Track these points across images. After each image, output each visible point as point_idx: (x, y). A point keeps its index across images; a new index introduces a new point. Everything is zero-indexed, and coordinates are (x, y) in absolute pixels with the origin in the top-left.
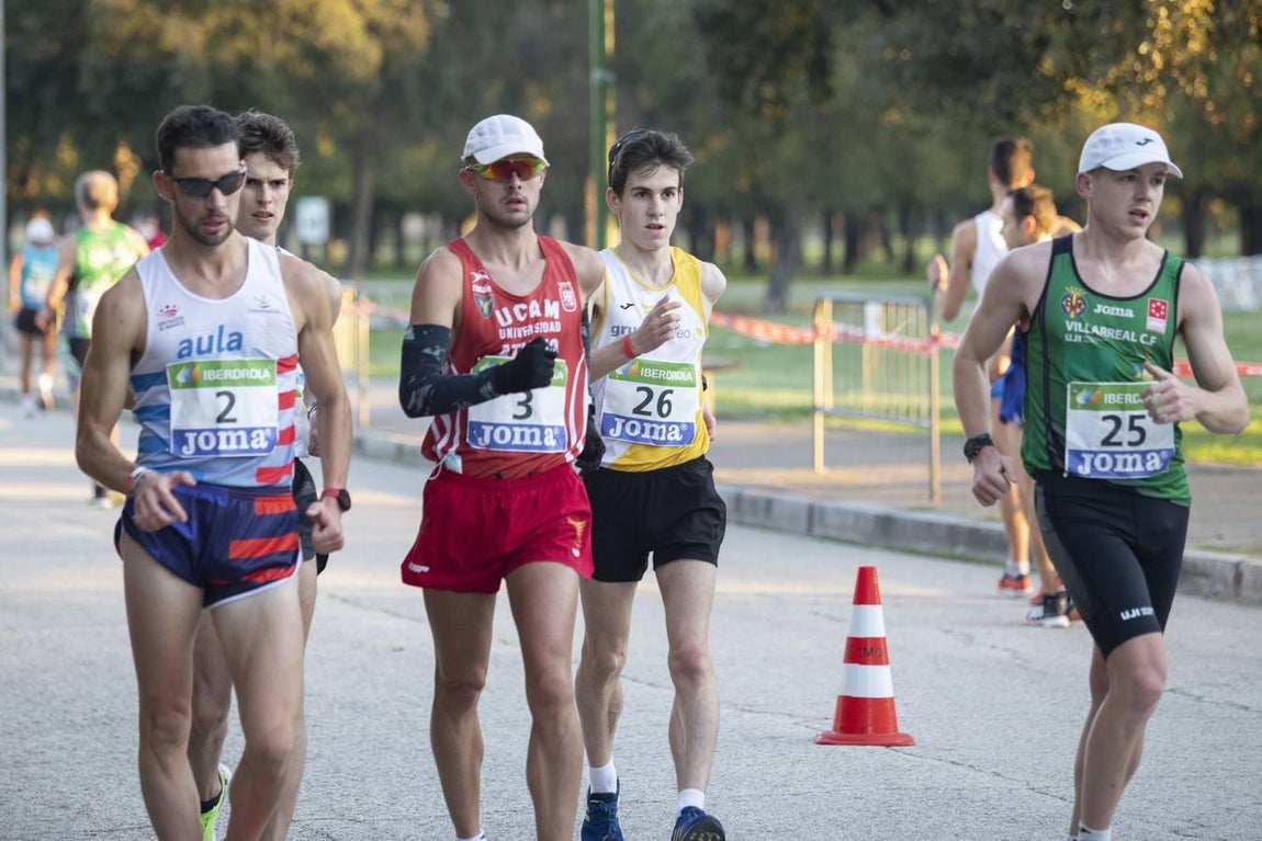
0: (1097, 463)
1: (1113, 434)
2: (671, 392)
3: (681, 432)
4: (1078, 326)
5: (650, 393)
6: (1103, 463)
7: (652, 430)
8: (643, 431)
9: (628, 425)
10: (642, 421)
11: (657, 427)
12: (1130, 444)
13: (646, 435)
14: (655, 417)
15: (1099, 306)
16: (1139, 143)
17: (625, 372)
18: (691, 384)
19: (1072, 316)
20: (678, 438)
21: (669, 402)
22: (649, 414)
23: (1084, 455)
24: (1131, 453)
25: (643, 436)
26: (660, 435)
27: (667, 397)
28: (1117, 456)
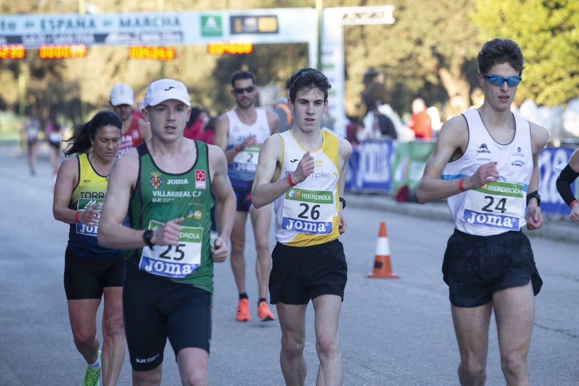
0: (156, 266)
1: (166, 252)
2: (319, 206)
3: (325, 227)
4: (159, 193)
5: (307, 207)
6: (159, 267)
7: (309, 226)
8: (304, 226)
9: (296, 223)
10: (303, 222)
11: (311, 225)
12: (175, 259)
13: (306, 229)
14: (310, 219)
15: (170, 180)
16: (166, 90)
17: (294, 195)
18: (331, 202)
19: (156, 187)
20: (324, 230)
21: (317, 212)
22: (307, 218)
23: (150, 261)
24: (175, 264)
25: (304, 229)
26: (313, 229)
27: (317, 209)
28: (167, 265)
